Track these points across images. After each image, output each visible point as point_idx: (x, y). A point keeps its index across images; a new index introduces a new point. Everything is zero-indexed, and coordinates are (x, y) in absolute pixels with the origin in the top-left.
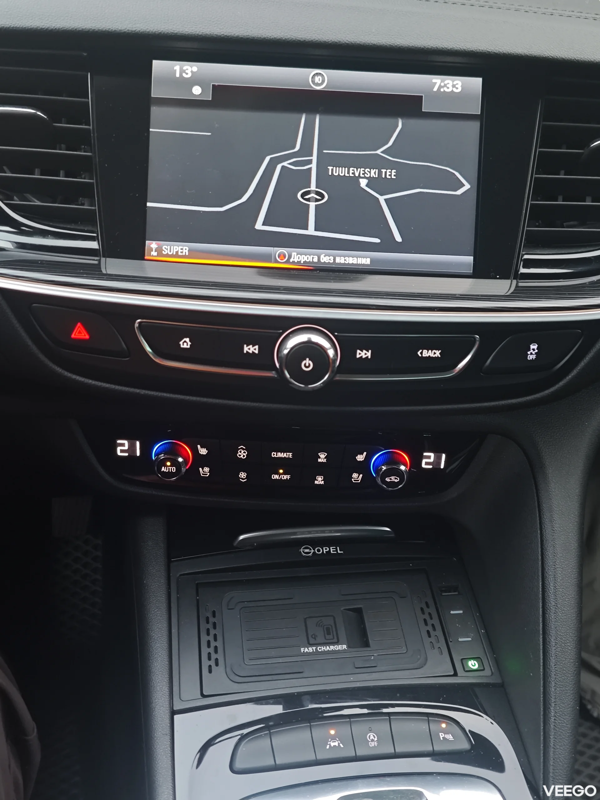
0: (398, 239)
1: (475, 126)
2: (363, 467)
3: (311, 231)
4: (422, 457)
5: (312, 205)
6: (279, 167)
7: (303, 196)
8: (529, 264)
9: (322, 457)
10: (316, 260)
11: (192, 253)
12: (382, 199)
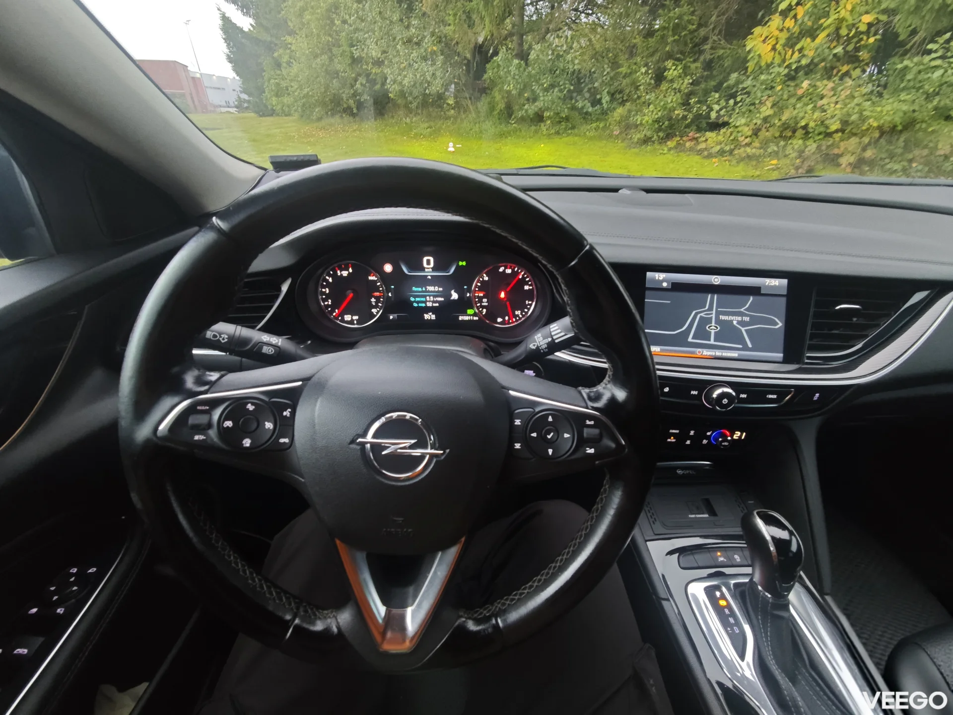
0: (750, 346)
1: (784, 300)
2: (708, 438)
3: (712, 342)
4: (734, 434)
5: (713, 332)
6: (699, 316)
7: (709, 327)
8: (809, 358)
9: (692, 433)
10: (714, 354)
11: (662, 350)
12: (743, 329)
